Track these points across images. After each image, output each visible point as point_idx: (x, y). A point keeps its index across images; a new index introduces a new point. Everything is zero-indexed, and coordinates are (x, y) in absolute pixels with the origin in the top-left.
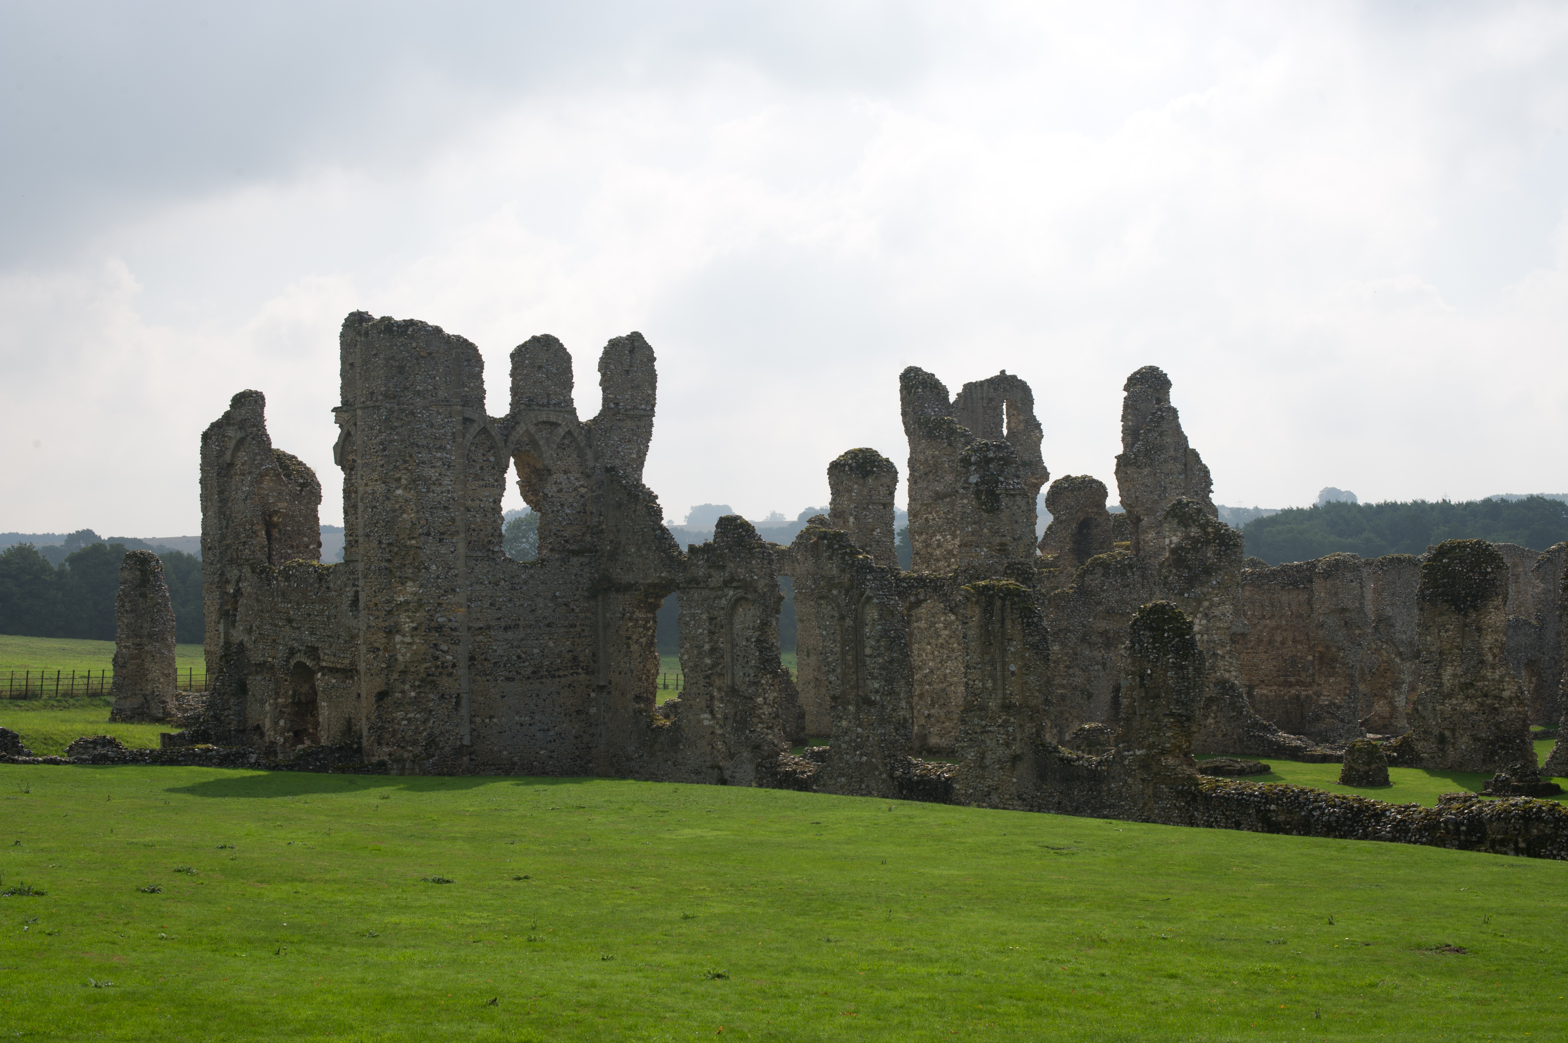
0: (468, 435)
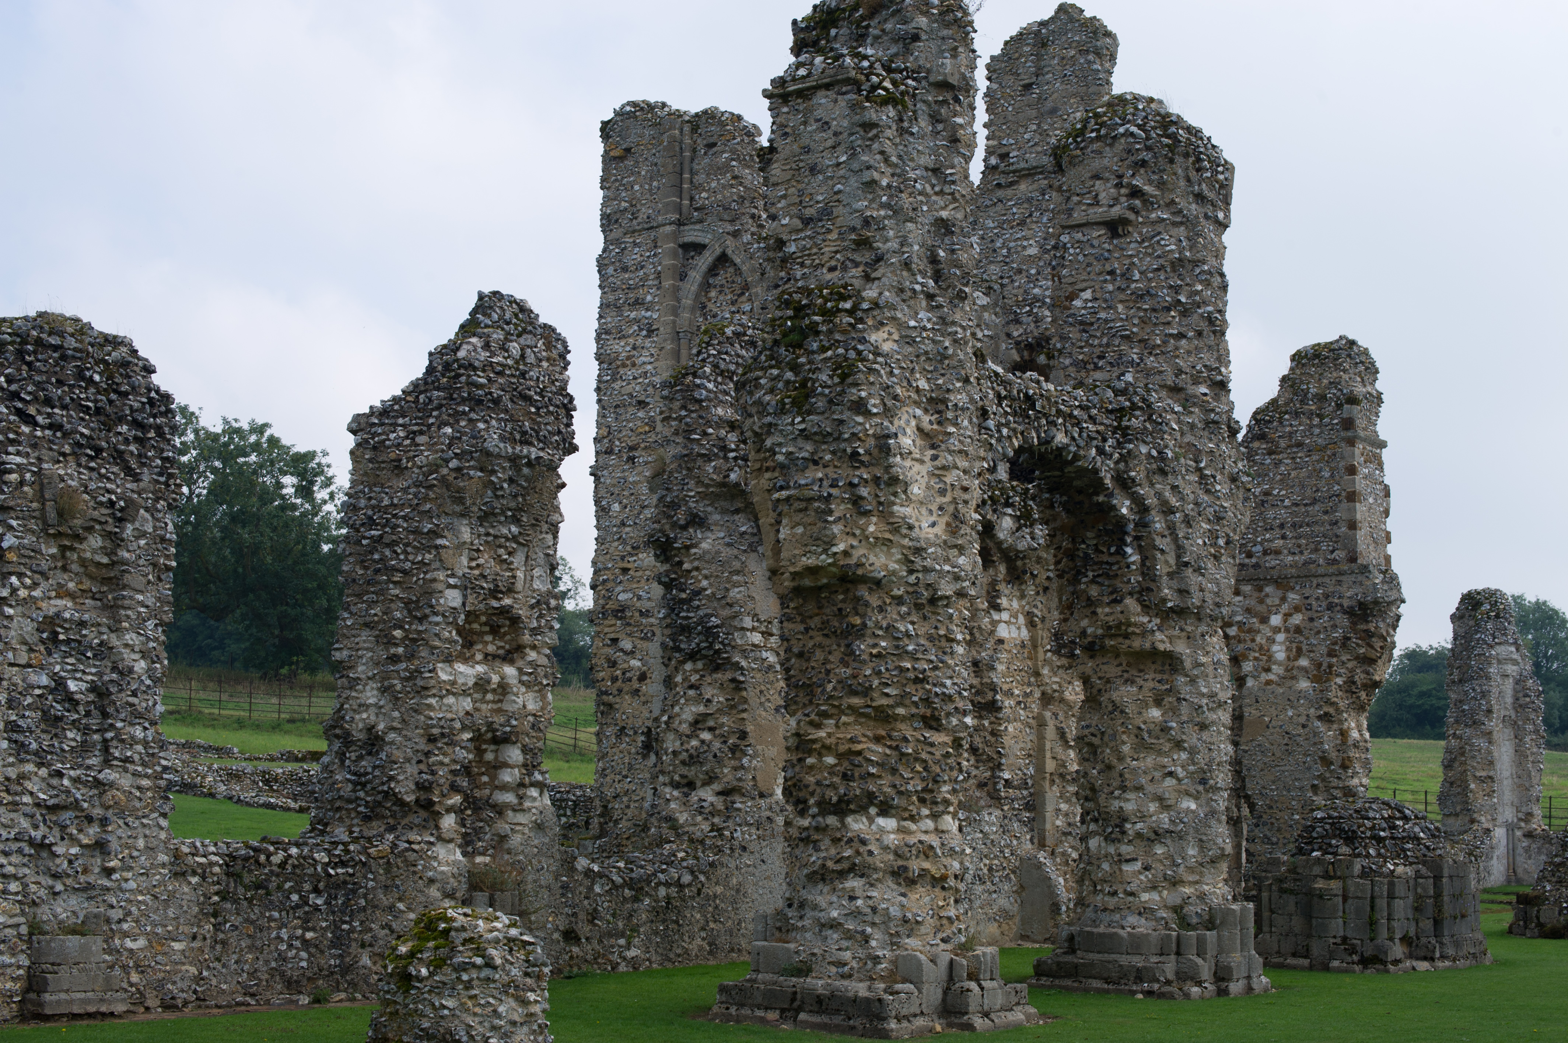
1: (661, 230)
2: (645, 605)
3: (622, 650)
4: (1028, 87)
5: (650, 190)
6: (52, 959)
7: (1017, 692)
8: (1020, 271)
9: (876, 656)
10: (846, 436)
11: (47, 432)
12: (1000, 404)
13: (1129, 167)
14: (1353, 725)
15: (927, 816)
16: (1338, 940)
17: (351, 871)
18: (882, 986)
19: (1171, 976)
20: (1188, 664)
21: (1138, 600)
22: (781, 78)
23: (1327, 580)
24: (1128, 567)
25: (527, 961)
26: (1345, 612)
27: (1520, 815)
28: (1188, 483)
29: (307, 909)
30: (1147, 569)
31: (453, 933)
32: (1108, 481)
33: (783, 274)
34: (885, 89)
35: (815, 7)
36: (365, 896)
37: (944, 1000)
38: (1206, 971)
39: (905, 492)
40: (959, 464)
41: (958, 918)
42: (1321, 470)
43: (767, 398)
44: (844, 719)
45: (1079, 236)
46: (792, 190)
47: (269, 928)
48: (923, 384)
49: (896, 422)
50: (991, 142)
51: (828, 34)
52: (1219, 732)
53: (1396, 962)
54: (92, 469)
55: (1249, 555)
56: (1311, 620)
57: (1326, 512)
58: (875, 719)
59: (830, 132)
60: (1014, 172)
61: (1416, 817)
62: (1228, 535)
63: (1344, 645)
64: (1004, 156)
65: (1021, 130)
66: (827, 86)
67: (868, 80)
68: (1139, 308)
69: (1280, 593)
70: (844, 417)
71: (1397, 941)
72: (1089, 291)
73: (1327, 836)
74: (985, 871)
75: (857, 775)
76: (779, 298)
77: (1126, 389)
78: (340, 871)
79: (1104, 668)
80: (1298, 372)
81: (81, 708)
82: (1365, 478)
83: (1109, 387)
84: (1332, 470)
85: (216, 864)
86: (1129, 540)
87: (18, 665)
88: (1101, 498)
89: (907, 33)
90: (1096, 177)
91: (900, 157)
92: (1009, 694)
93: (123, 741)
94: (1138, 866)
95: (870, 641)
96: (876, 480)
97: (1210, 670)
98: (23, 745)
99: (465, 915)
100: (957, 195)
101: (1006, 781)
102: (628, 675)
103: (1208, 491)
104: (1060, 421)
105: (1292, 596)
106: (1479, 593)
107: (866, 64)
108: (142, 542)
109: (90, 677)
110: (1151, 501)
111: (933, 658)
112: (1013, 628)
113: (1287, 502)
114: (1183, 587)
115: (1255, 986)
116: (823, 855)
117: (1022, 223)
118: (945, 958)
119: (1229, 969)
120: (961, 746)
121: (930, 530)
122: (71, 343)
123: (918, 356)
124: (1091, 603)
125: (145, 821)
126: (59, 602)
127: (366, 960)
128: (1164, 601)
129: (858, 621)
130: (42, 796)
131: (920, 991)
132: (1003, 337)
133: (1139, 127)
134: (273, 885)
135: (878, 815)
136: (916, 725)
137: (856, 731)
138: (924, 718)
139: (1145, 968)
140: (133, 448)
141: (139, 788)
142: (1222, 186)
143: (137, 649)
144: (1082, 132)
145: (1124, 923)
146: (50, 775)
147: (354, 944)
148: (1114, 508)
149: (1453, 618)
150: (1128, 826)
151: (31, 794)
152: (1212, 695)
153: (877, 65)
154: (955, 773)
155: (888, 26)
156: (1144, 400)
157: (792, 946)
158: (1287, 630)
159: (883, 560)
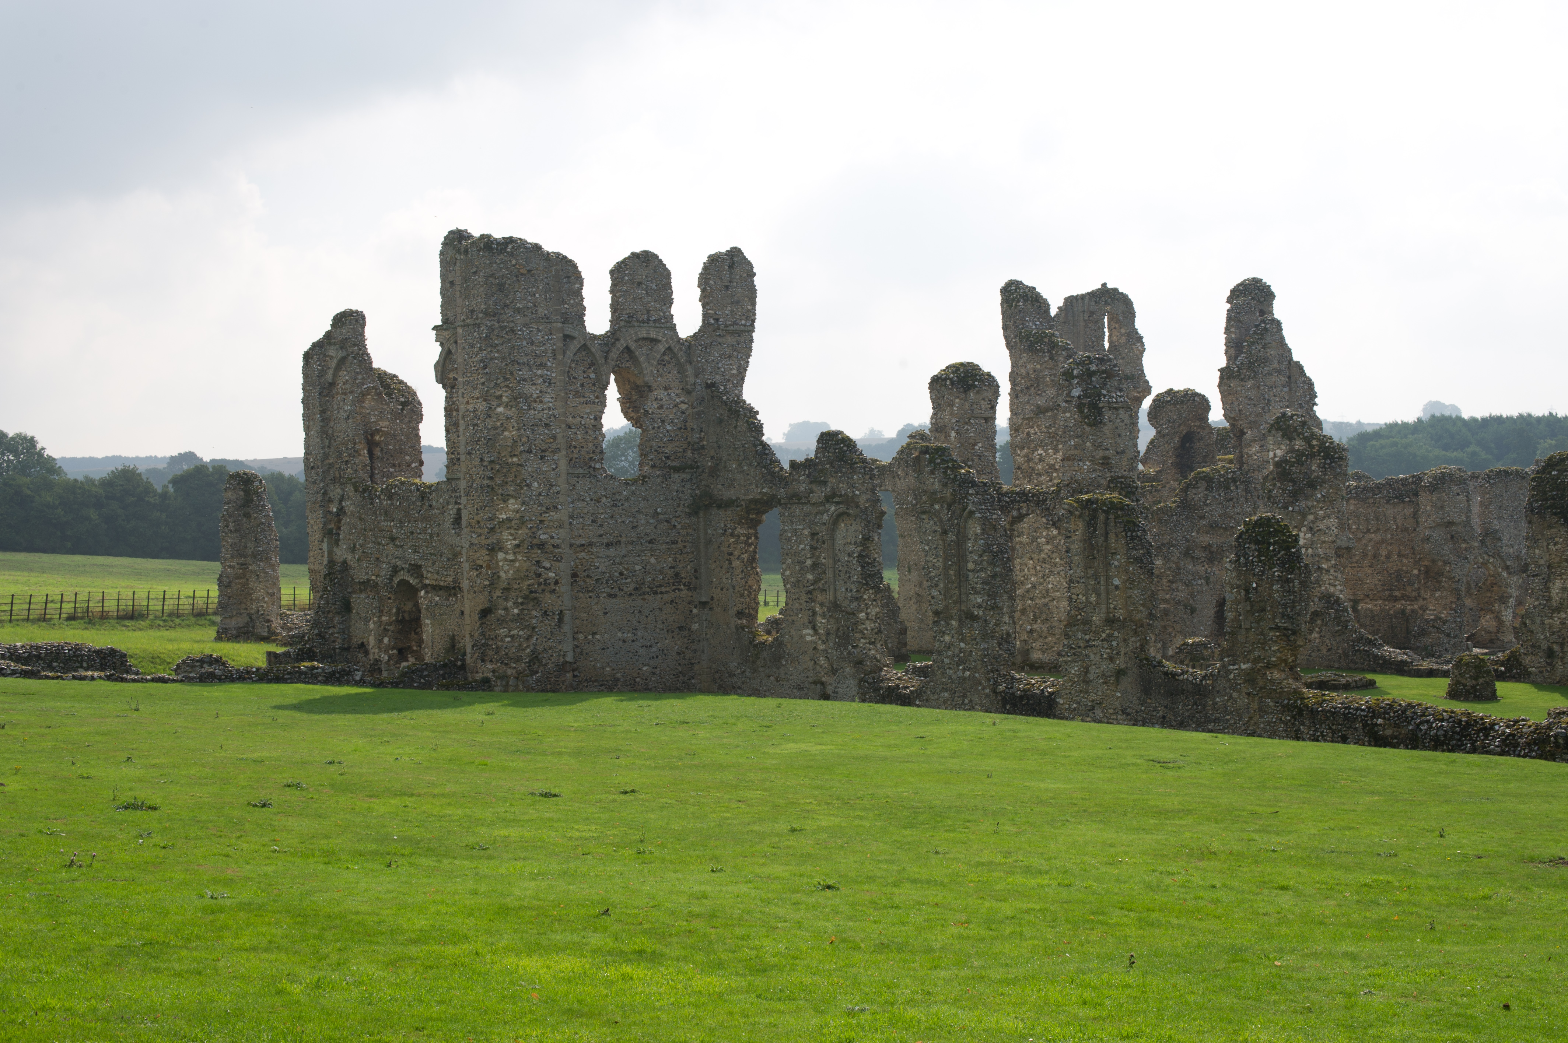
0: (568, 352)
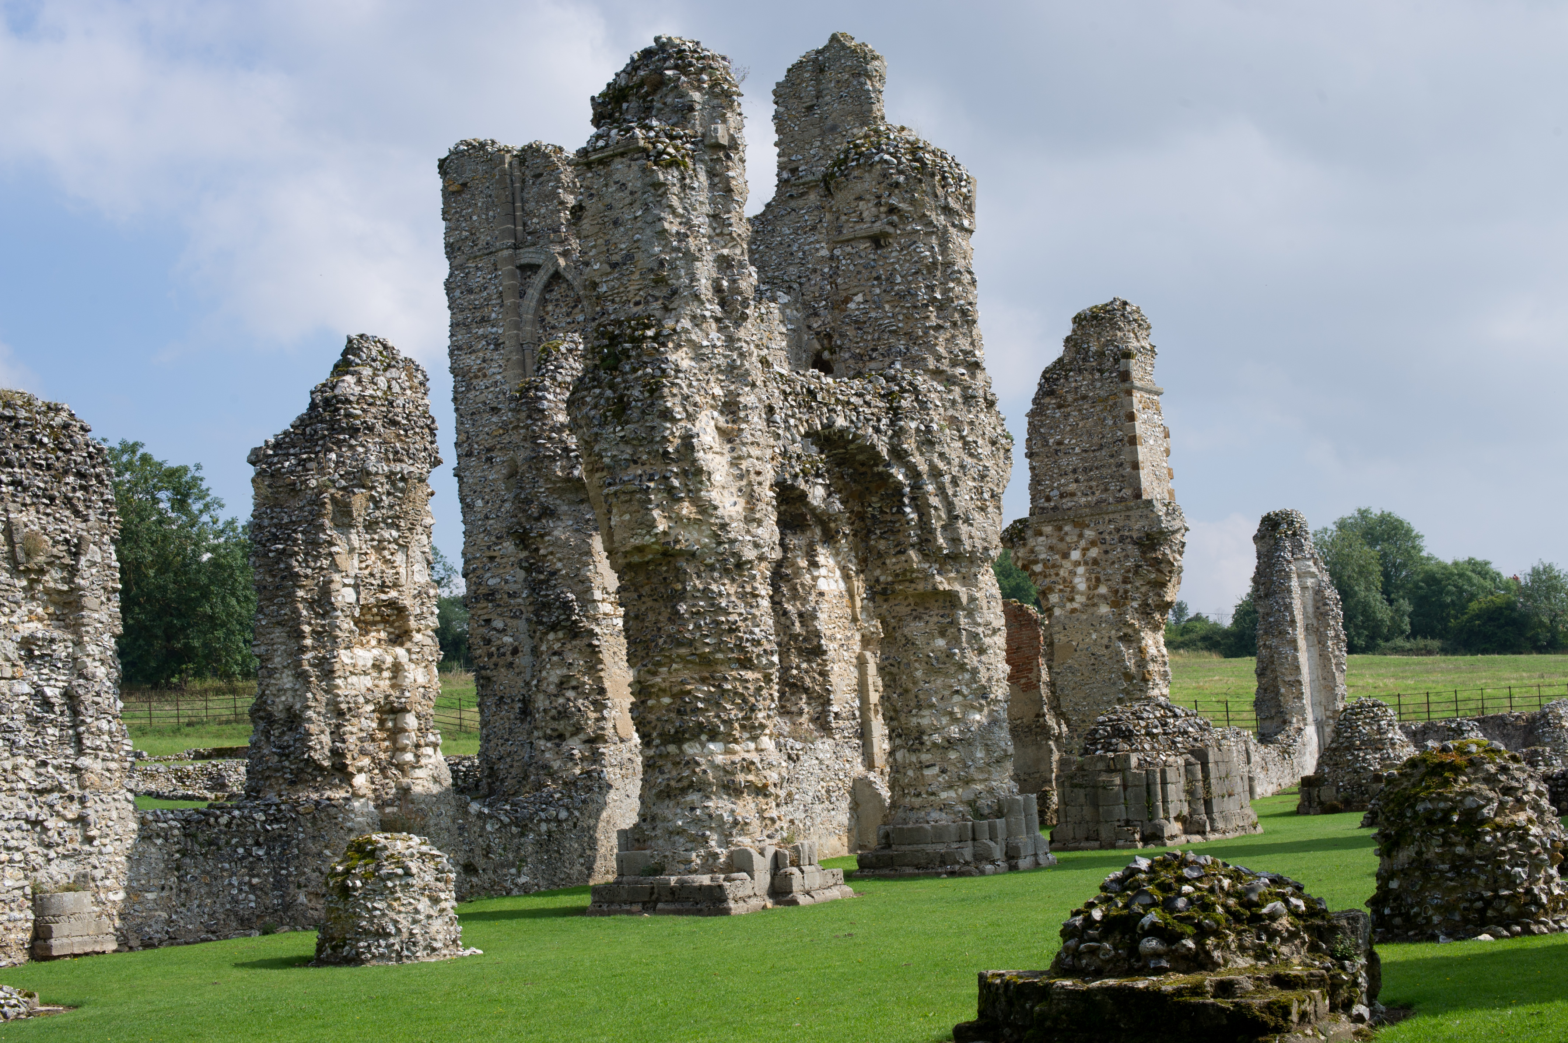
1: (500, 254)
2: (512, 587)
3: (495, 629)
4: (810, 108)
5: (487, 219)
6: (53, 912)
7: (839, 636)
8: (815, 271)
9: (696, 614)
10: (658, 439)
11: (11, 488)
12: (786, 400)
13: (886, 188)
14: (1150, 642)
15: (748, 739)
16: (1122, 823)
17: (284, 826)
18: (722, 876)
19: (969, 858)
20: (964, 600)
21: (919, 550)
22: (584, 149)
23: (1117, 516)
24: (908, 523)
25: (437, 870)
26: (1135, 543)
27: (1328, 713)
28: (954, 450)
29: (251, 859)
30: (924, 523)
31: (378, 852)
32: (885, 454)
33: (598, 309)
34: (669, 154)
35: (609, 85)
36: (297, 846)
37: (772, 884)
38: (998, 852)
39: (709, 480)
40: (752, 454)
41: (779, 818)
42: (1105, 419)
43: (593, 412)
44: (674, 666)
45: (849, 249)
46: (600, 241)
47: (222, 877)
48: (718, 391)
49: (697, 423)
50: (782, 159)
51: (621, 107)
52: (996, 654)
53: (1172, 837)
54: (48, 515)
55: (1048, 499)
56: (1106, 552)
57: (1112, 456)
58: (700, 664)
59: (627, 192)
60: (804, 184)
61: (1187, 715)
62: (992, 490)
63: (1136, 573)
64: (794, 171)
65: (807, 147)
66: (622, 155)
67: (655, 147)
68: (902, 307)
69: (1077, 531)
70: (655, 424)
71: (1172, 820)
72: (860, 295)
73: (1109, 737)
74: (823, 792)
75: (688, 710)
76: (597, 330)
77: (895, 376)
78: (275, 826)
79: (897, 608)
80: (1079, 333)
81: (57, 709)
82: (1145, 423)
83: (881, 375)
84: (1114, 417)
85: (176, 827)
86: (906, 501)
87: (5, 679)
88: (881, 468)
89: (684, 106)
90: (860, 198)
91: (685, 208)
92: (832, 638)
93: (92, 733)
94: (936, 770)
95: (691, 602)
96: (685, 473)
97: (984, 604)
98: (14, 742)
99: (386, 838)
100: (734, 235)
101: (836, 714)
102: (502, 650)
103: (971, 455)
104: (839, 408)
105: (1089, 533)
106: (1277, 515)
107: (652, 134)
108: (94, 571)
109: (61, 684)
110: (923, 468)
111: (743, 611)
112: (831, 581)
113: (1077, 450)
114: (955, 536)
115: (1041, 862)
116: (667, 776)
117: (814, 228)
118: (770, 852)
119: (1017, 849)
120: (771, 680)
121: (732, 508)
122: (22, 414)
123: (711, 369)
124: (880, 555)
125: (116, 796)
126: (31, 625)
127: (302, 898)
128: (940, 548)
129: (679, 586)
130: (33, 782)
131: (752, 878)
132: (806, 329)
133: (890, 154)
134: (222, 842)
135: (708, 741)
136: (733, 666)
137: (686, 674)
138: (738, 660)
139: (947, 853)
140: (79, 494)
141: (108, 770)
142: (966, 198)
143: (97, 658)
144: (845, 160)
145: (928, 818)
146: (37, 765)
147: (292, 886)
148: (891, 475)
149: (1255, 538)
150: (925, 738)
151: (24, 780)
152: (987, 624)
153: (662, 134)
154: (768, 702)
155: (669, 100)
156: (910, 384)
157: (648, 852)
158: (1086, 563)
159: (696, 535)
